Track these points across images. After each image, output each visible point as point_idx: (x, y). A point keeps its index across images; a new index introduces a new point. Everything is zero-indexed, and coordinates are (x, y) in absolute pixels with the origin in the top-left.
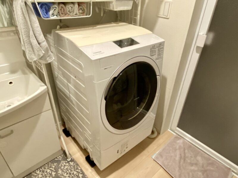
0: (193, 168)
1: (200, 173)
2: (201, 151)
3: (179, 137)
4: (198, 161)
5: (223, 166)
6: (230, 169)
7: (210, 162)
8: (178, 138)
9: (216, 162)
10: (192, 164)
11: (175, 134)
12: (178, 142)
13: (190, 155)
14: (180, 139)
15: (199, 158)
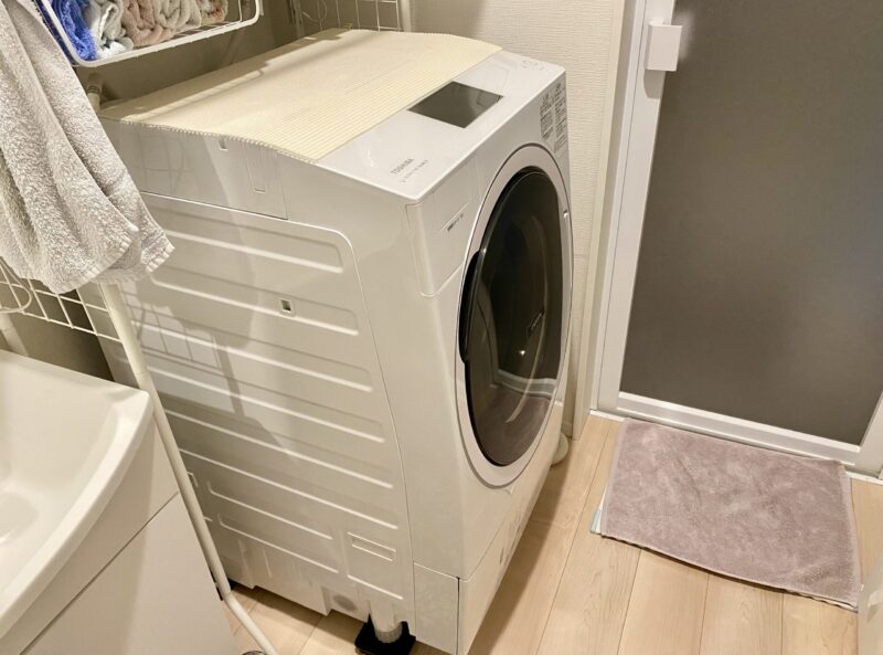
0: (735, 507)
1: (763, 515)
2: (729, 443)
3: (640, 424)
4: (735, 479)
5: (813, 462)
6: (836, 463)
7: (770, 465)
8: (640, 426)
9: (788, 459)
10: (726, 498)
11: (622, 419)
12: (645, 440)
13: (705, 471)
14: (647, 428)
15: (734, 468)
